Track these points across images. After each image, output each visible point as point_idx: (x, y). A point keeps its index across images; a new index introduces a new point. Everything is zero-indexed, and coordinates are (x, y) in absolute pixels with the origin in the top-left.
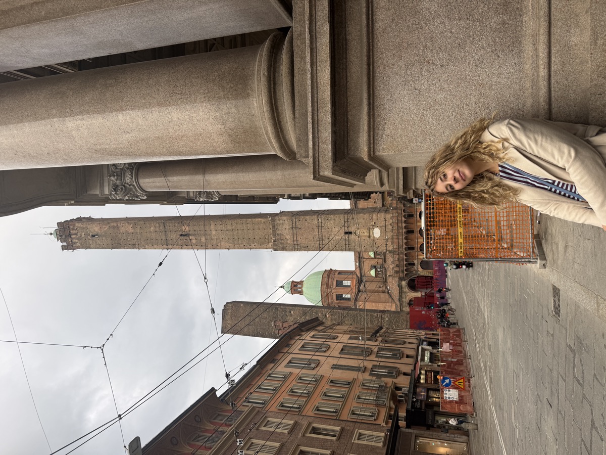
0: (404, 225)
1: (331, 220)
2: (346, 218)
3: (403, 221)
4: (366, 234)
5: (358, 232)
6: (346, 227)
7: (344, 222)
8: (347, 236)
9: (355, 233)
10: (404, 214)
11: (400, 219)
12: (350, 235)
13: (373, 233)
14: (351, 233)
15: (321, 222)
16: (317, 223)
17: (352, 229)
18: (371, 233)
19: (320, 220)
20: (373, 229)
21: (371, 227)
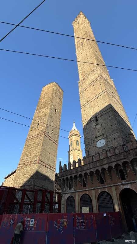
0: (106, 167)
1: (104, 100)
2: (109, 110)
3: (110, 165)
4: (98, 134)
5: (99, 126)
6: (100, 115)
7: (105, 111)
8: (94, 119)
9: (97, 124)
10: (121, 163)
11: (113, 160)
12: (94, 121)
13: (100, 140)
14: (97, 120)
15: (100, 95)
16: (100, 92)
17: (100, 121)
18: (100, 138)
19: (102, 93)
20: (104, 139)
21: (105, 136)
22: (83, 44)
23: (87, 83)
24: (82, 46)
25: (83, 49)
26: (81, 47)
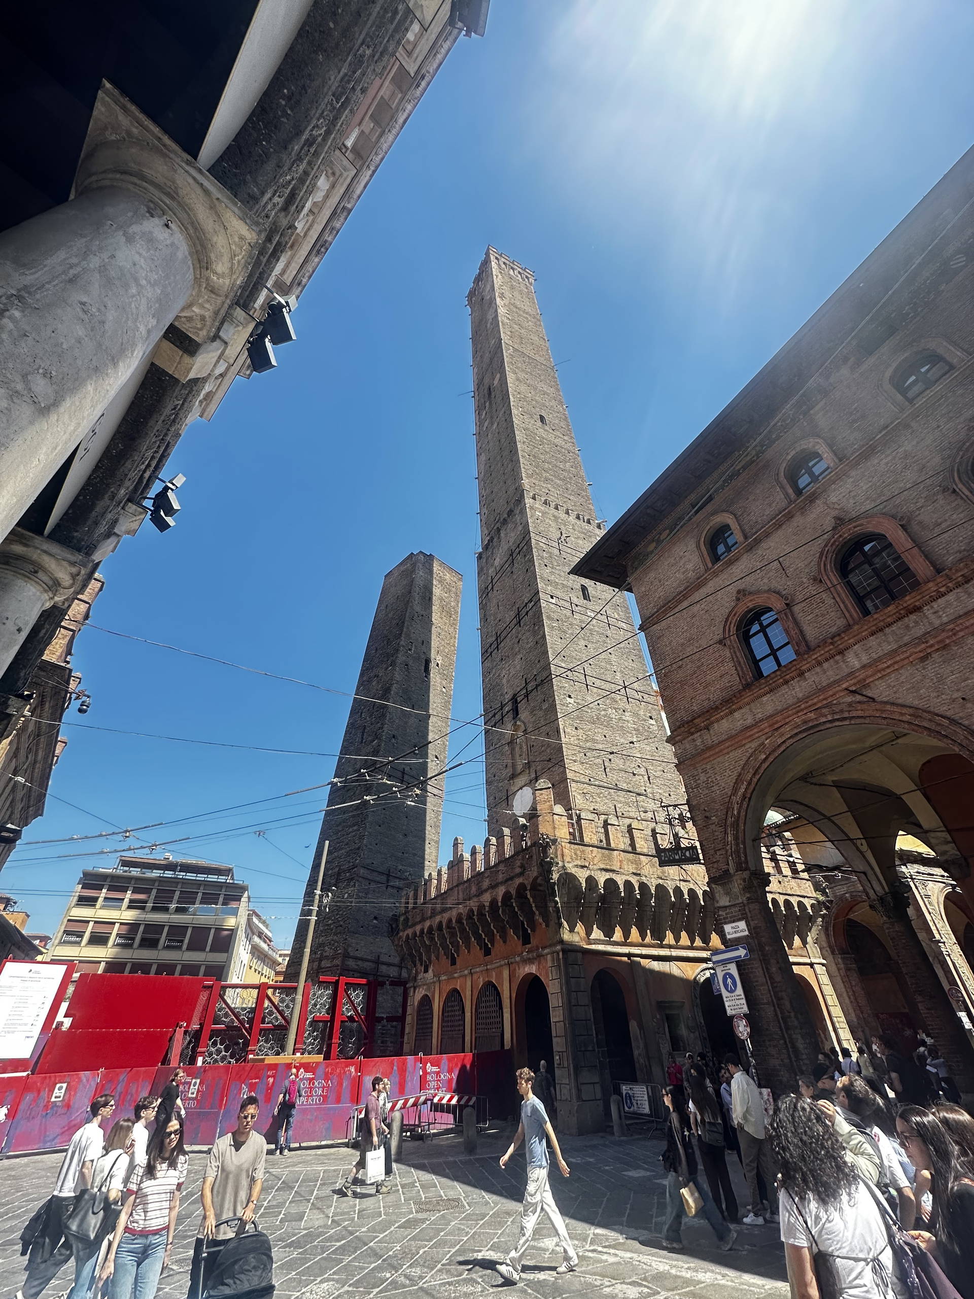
6: (524, 691)
8: (510, 705)
12: (511, 715)
13: (521, 788)
14: (516, 713)
15: (527, 613)
16: (526, 601)
17: (523, 713)
18: (520, 782)
22: (493, 396)
23: (497, 562)
24: (490, 403)
25: (492, 417)
26: (487, 404)
